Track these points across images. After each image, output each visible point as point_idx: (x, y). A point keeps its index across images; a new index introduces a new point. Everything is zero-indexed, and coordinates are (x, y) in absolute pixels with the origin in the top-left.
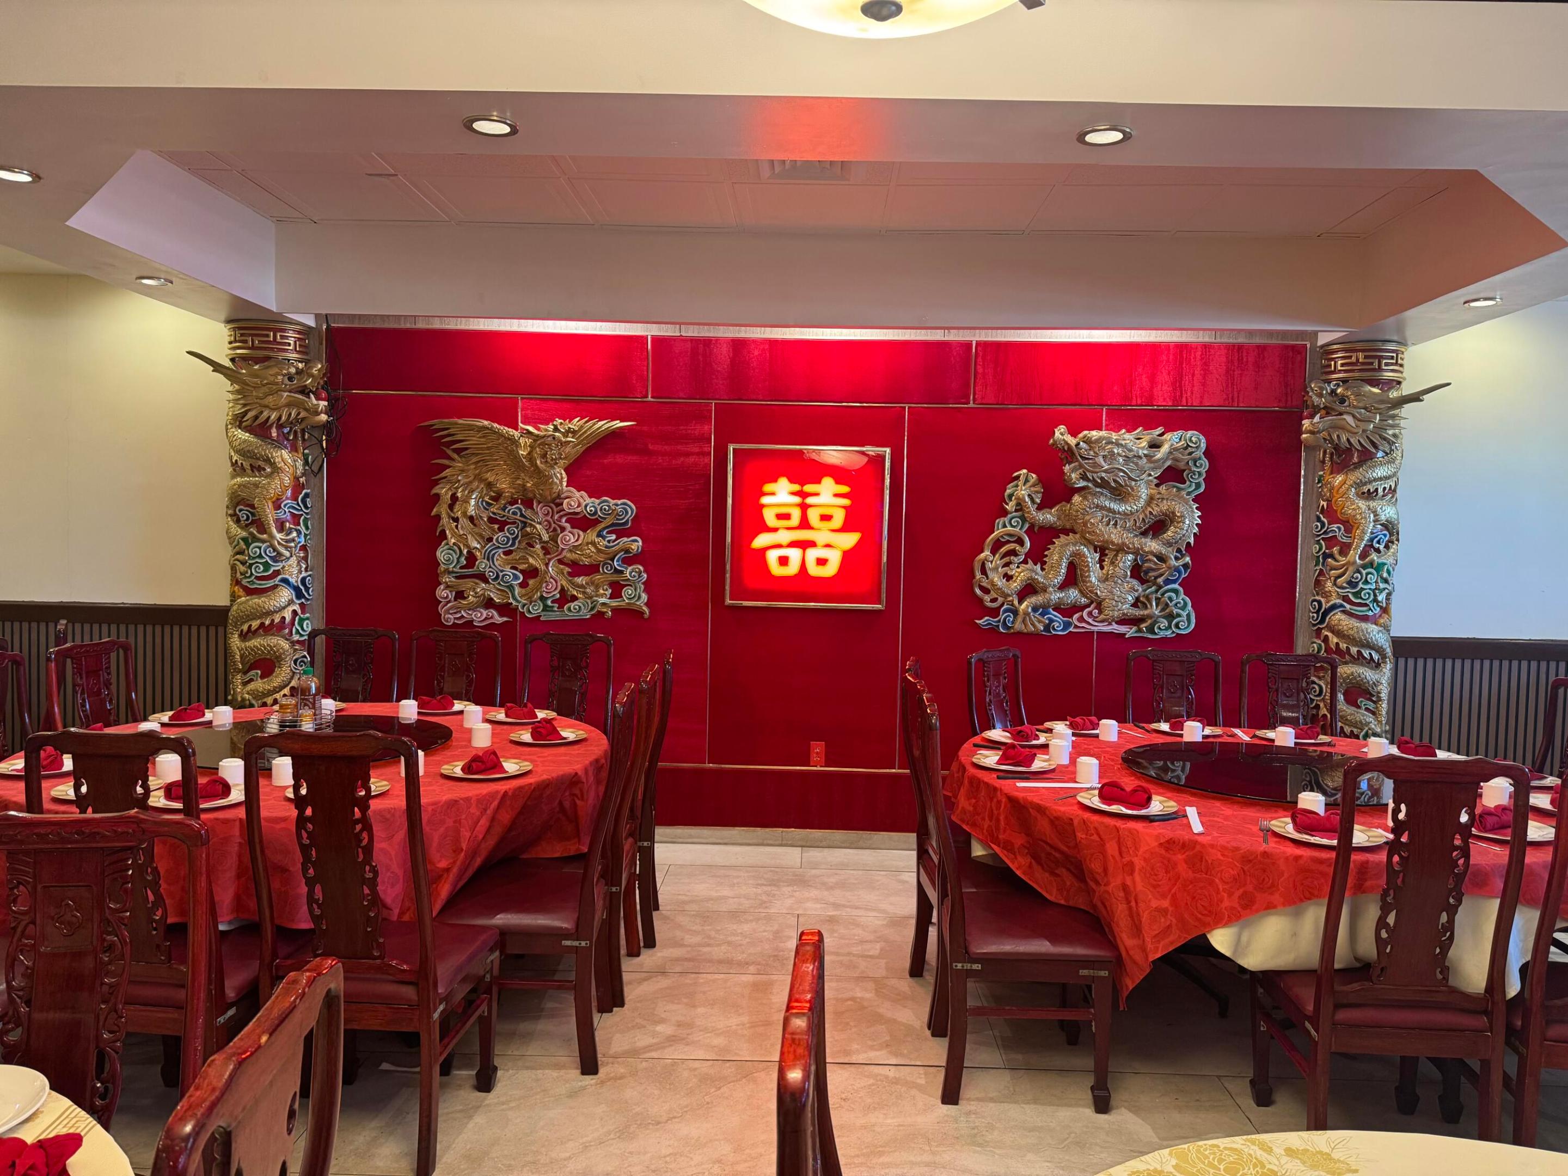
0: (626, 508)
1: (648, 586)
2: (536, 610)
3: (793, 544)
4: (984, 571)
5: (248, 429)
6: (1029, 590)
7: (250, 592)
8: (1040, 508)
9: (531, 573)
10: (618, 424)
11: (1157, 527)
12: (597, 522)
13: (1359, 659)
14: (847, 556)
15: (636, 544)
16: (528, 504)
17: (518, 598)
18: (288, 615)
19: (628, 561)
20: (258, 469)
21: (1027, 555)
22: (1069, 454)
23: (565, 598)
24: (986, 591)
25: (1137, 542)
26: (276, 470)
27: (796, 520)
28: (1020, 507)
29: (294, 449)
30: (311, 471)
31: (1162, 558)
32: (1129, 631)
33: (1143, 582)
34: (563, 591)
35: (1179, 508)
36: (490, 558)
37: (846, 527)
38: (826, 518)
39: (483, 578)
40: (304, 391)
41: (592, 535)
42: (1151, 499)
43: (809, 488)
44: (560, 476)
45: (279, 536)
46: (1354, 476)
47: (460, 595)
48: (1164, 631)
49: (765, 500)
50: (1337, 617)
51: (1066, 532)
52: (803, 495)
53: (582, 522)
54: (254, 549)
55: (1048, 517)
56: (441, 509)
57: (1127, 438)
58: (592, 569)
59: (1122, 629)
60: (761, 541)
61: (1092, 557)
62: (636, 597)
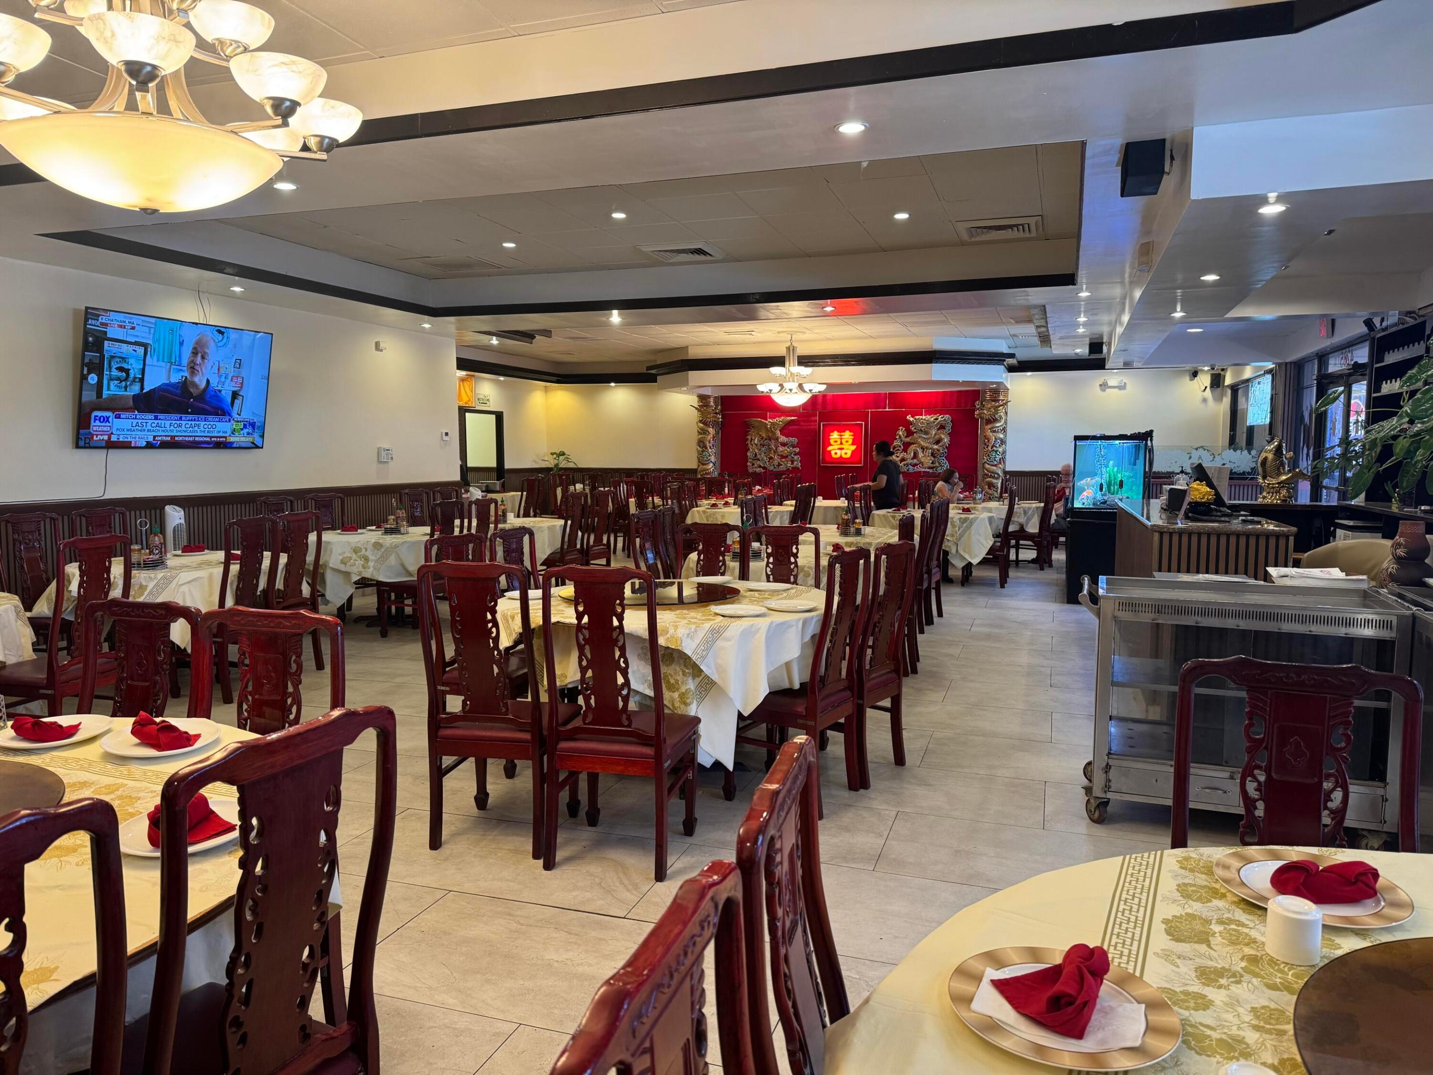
0: (794, 440)
1: (801, 461)
2: (772, 468)
5: (703, 423)
7: (703, 464)
8: (906, 437)
10: (793, 418)
11: (938, 442)
12: (787, 444)
13: (991, 477)
15: (797, 450)
16: (770, 440)
17: (767, 465)
18: (713, 470)
19: (795, 455)
20: (705, 433)
21: (903, 450)
22: (911, 423)
25: (932, 446)
26: (709, 433)
27: (839, 442)
28: (900, 437)
29: (713, 428)
30: (717, 433)
31: (938, 450)
32: (931, 471)
33: (934, 457)
35: (943, 436)
36: (760, 454)
40: (716, 413)
41: (786, 448)
42: (936, 434)
44: (778, 432)
45: (709, 450)
46: (989, 426)
47: (753, 464)
49: (831, 437)
50: (987, 466)
51: (913, 444)
52: (841, 436)
53: (784, 445)
54: (704, 454)
55: (908, 440)
56: (749, 442)
57: (929, 417)
58: (786, 457)
59: (928, 470)
60: (829, 448)
61: (920, 451)
62: (798, 464)
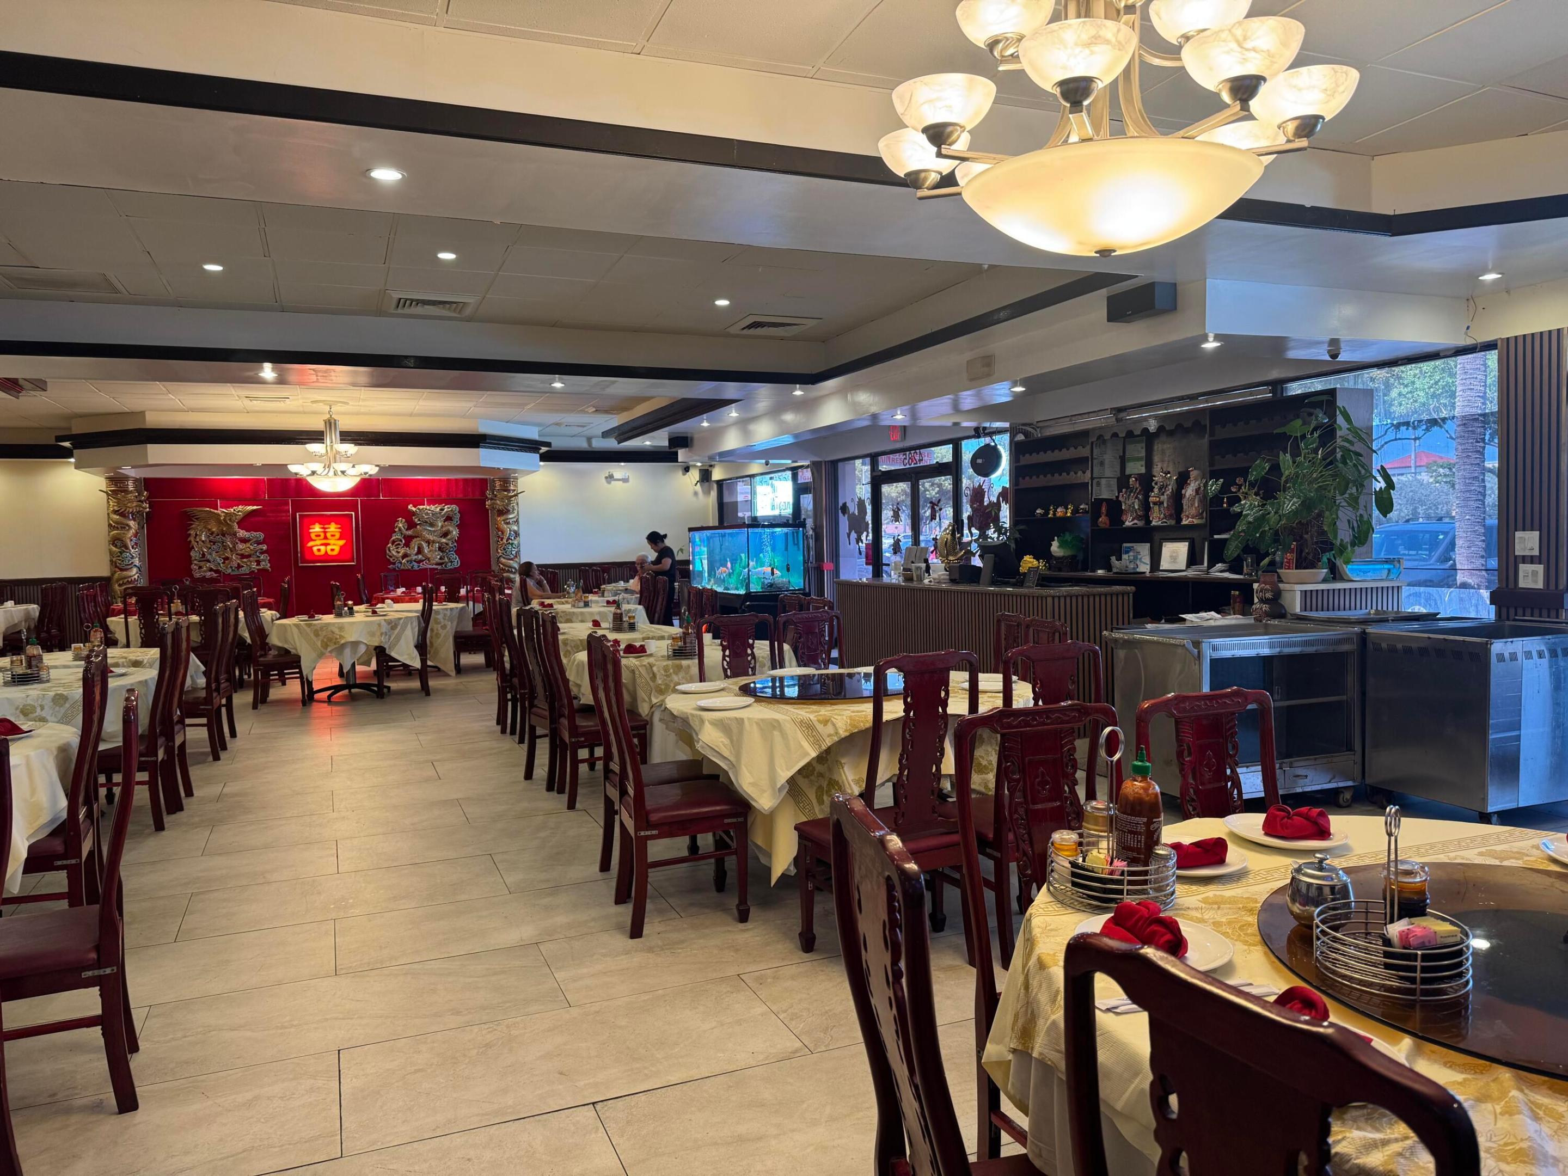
2: (229, 571)
3: (322, 545)
4: (389, 551)
5: (119, 515)
6: (405, 556)
7: (122, 570)
8: (407, 530)
9: (226, 559)
10: (255, 507)
11: (445, 535)
12: (250, 540)
13: (508, 571)
14: (342, 547)
15: (265, 547)
18: (136, 577)
19: (262, 553)
20: (121, 528)
21: (404, 545)
22: (414, 514)
23: (239, 566)
24: (391, 557)
25: (439, 539)
26: (130, 527)
27: (322, 535)
28: (400, 529)
29: (136, 521)
30: (141, 528)
31: (447, 544)
32: (439, 567)
33: (442, 552)
34: (238, 564)
35: (451, 529)
37: (340, 539)
38: (333, 536)
39: (208, 561)
40: (142, 502)
41: (248, 545)
42: (442, 527)
43: (326, 526)
44: (235, 525)
45: (133, 551)
46: (503, 518)
47: (200, 567)
48: (449, 566)
49: (311, 531)
50: (503, 560)
51: (416, 537)
52: (325, 528)
53: (244, 541)
54: (124, 555)
55: (410, 533)
56: (192, 538)
57: (433, 507)
58: (249, 556)
59: (434, 566)
60: (310, 544)
61: (425, 545)
62: (266, 565)
